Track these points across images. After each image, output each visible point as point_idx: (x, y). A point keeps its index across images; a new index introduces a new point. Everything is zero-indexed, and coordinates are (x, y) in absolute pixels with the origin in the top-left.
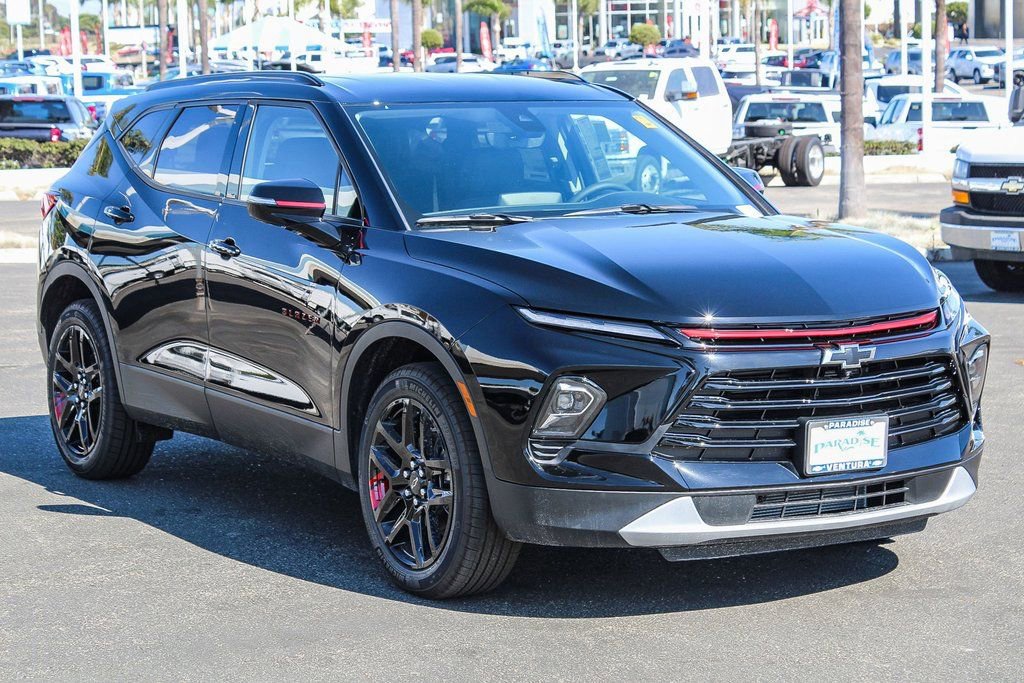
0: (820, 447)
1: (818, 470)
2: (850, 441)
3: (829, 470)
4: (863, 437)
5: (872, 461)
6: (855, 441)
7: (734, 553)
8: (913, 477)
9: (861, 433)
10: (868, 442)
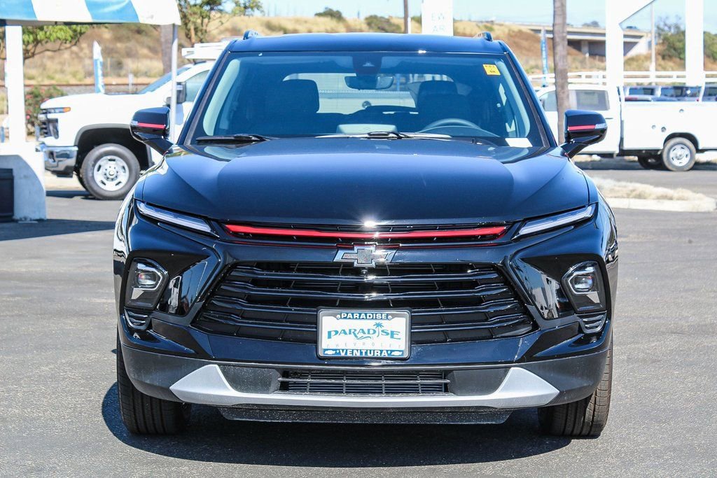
0: (333, 333)
1: (330, 353)
2: (366, 332)
3: (343, 354)
4: (380, 329)
5: (392, 351)
6: (371, 332)
7: (287, 419)
8: (451, 371)
9: (379, 325)
10: (388, 334)
